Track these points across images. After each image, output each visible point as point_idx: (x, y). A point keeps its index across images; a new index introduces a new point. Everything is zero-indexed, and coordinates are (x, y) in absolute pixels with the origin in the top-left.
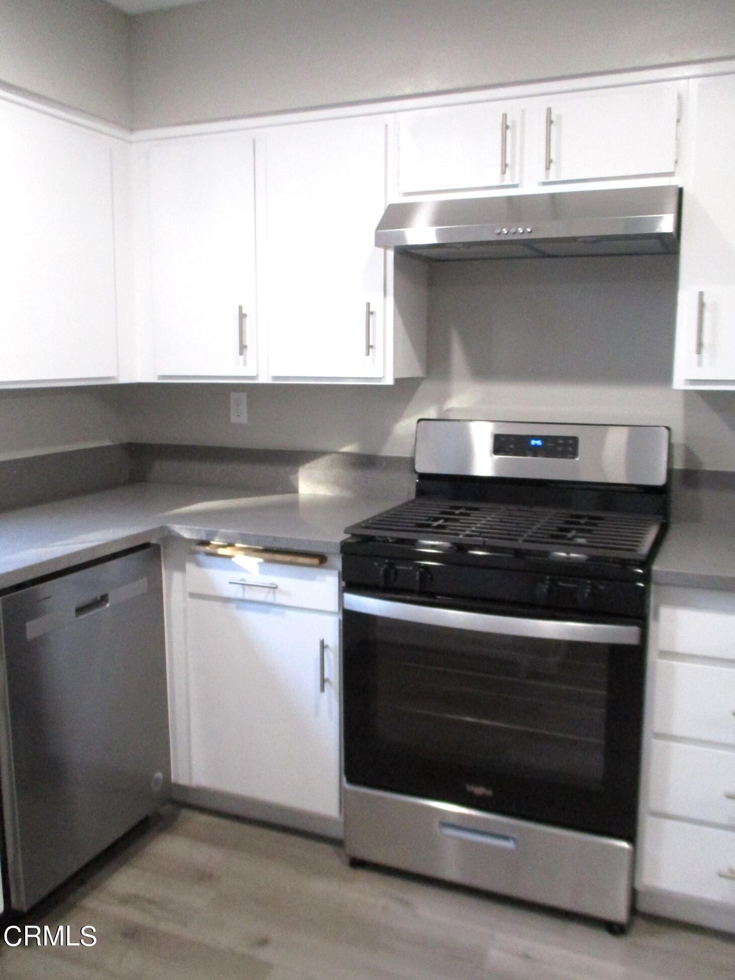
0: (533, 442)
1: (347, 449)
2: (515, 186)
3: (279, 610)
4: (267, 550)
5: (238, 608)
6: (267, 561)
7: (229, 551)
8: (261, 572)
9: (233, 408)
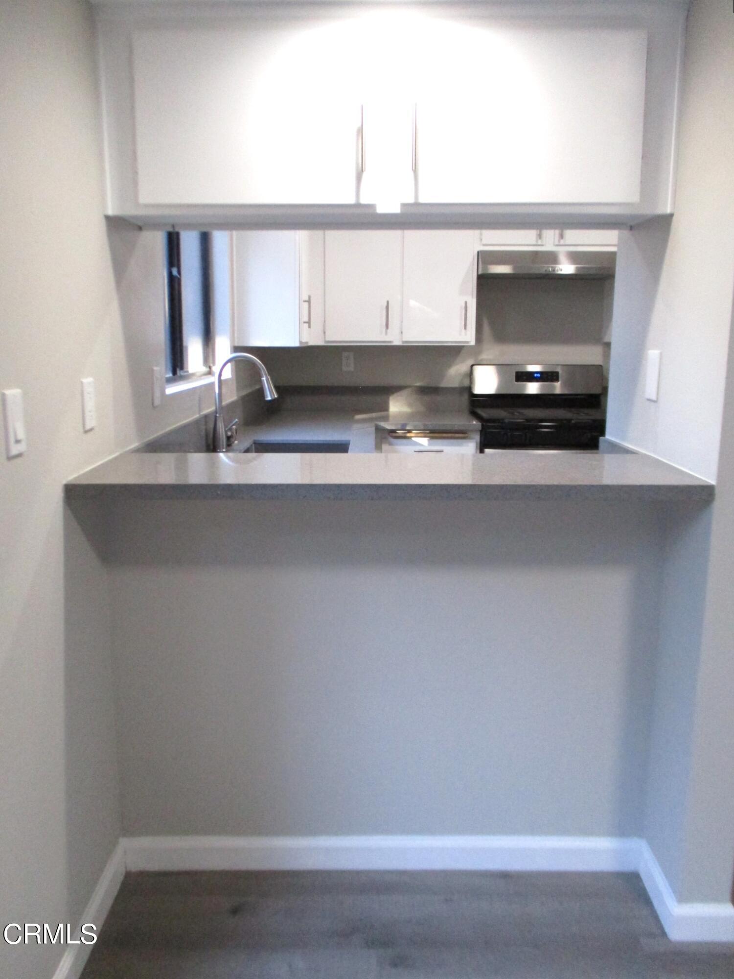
0: (535, 375)
1: (418, 384)
2: (542, 245)
6: (432, 438)
7: (408, 435)
8: (430, 444)
9: (344, 362)
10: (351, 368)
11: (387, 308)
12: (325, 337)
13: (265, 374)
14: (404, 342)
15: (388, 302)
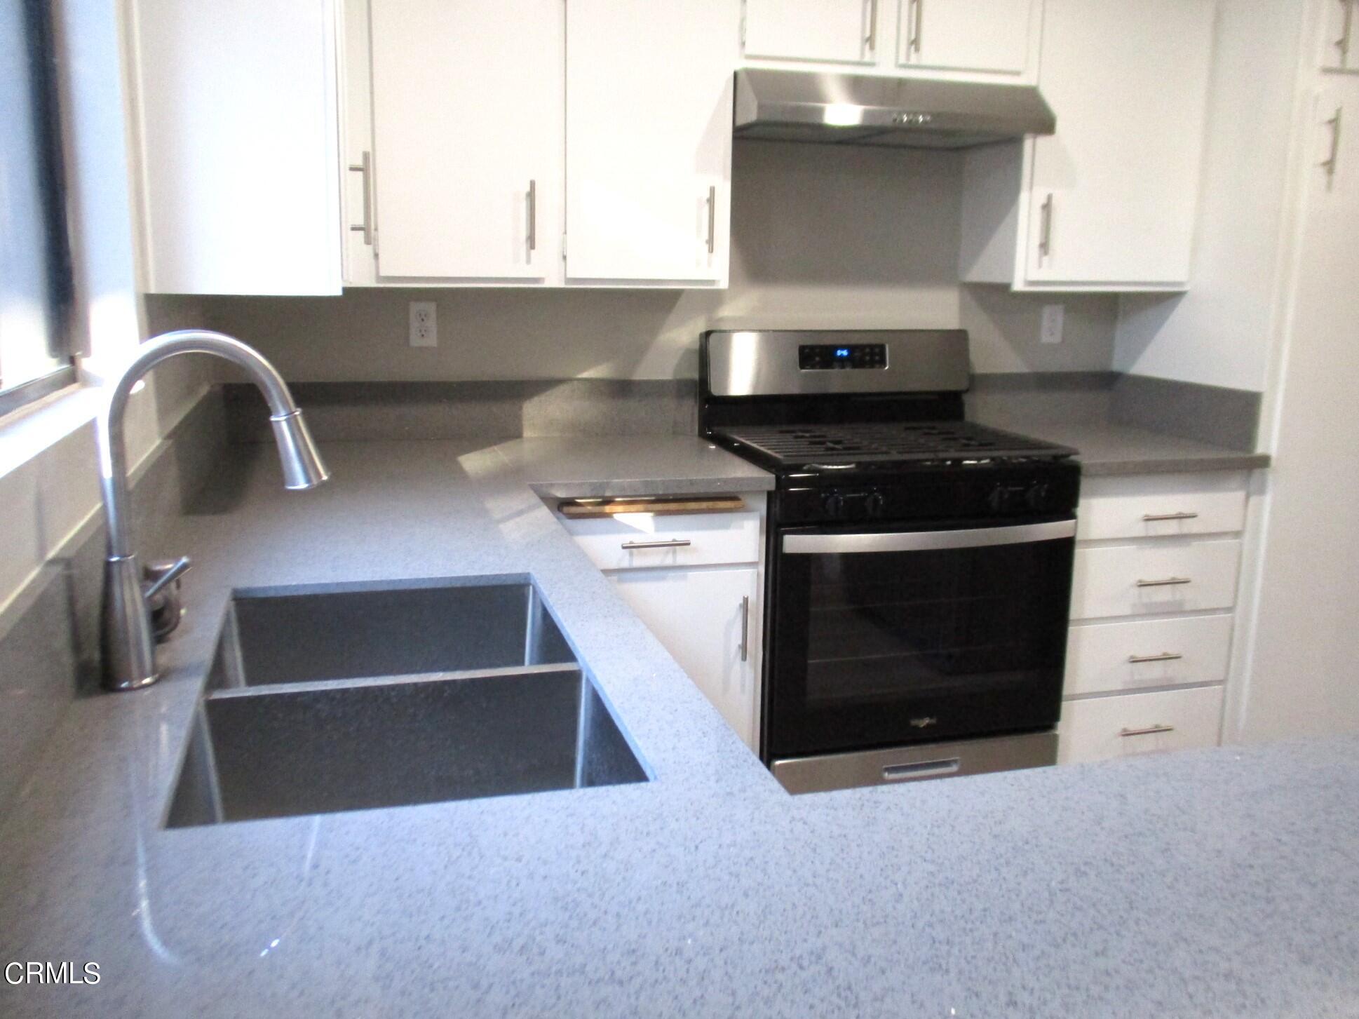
0: (839, 353)
3: (680, 573)
4: (660, 500)
5: (620, 581)
6: (660, 513)
7: (608, 509)
8: (657, 530)
9: (415, 325)
10: (432, 341)
11: (531, 196)
12: (377, 268)
13: (285, 404)
14: (568, 280)
15: (533, 184)
